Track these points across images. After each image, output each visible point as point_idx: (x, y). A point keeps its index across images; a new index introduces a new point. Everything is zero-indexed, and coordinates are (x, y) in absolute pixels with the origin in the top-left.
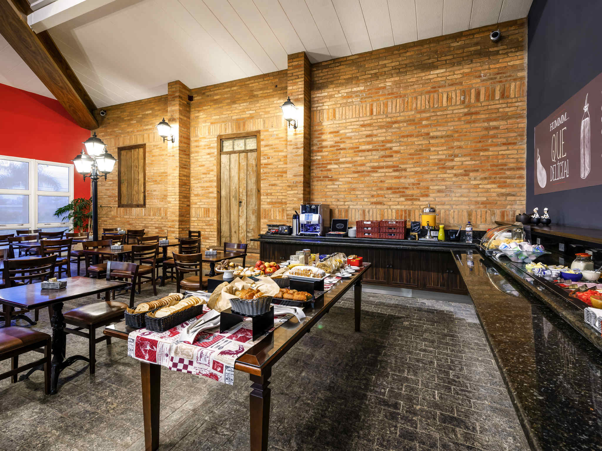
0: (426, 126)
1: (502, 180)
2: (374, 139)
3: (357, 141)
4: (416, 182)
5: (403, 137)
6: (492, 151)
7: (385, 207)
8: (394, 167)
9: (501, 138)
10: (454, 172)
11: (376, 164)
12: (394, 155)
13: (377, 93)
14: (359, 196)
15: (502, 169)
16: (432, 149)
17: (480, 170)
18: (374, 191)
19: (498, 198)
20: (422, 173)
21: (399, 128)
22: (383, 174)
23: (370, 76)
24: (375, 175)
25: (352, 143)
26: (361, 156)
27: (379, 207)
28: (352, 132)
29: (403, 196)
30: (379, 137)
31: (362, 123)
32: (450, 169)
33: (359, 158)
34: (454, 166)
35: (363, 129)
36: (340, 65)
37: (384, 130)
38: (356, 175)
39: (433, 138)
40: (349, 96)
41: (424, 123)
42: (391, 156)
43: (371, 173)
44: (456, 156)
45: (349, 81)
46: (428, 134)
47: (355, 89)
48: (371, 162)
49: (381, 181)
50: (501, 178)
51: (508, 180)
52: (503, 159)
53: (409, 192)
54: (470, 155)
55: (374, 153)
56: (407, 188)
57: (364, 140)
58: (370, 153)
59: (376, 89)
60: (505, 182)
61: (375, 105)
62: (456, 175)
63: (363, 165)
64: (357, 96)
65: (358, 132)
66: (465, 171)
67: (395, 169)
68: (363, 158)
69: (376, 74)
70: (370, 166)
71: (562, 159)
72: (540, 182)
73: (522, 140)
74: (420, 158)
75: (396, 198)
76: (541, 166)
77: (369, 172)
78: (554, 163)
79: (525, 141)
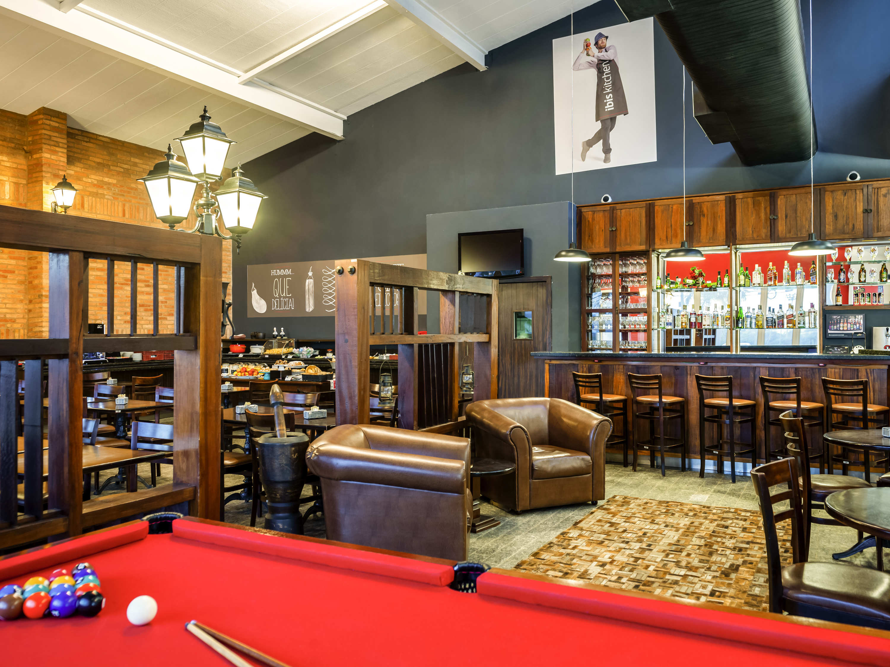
4: (164, 300)
13: (129, 192)
23: (122, 170)
36: (89, 142)
40: (100, 185)
43: (123, 286)
45: (100, 167)
47: (106, 179)
48: (124, 273)
59: (128, 188)
61: (127, 205)
64: (108, 189)
67: (147, 284)
69: (128, 169)
70: (123, 278)
71: (286, 297)
72: (257, 308)
73: (230, 270)
74: (167, 275)
75: (148, 316)
76: (258, 297)
77: (122, 284)
78: (276, 298)
79: (231, 272)
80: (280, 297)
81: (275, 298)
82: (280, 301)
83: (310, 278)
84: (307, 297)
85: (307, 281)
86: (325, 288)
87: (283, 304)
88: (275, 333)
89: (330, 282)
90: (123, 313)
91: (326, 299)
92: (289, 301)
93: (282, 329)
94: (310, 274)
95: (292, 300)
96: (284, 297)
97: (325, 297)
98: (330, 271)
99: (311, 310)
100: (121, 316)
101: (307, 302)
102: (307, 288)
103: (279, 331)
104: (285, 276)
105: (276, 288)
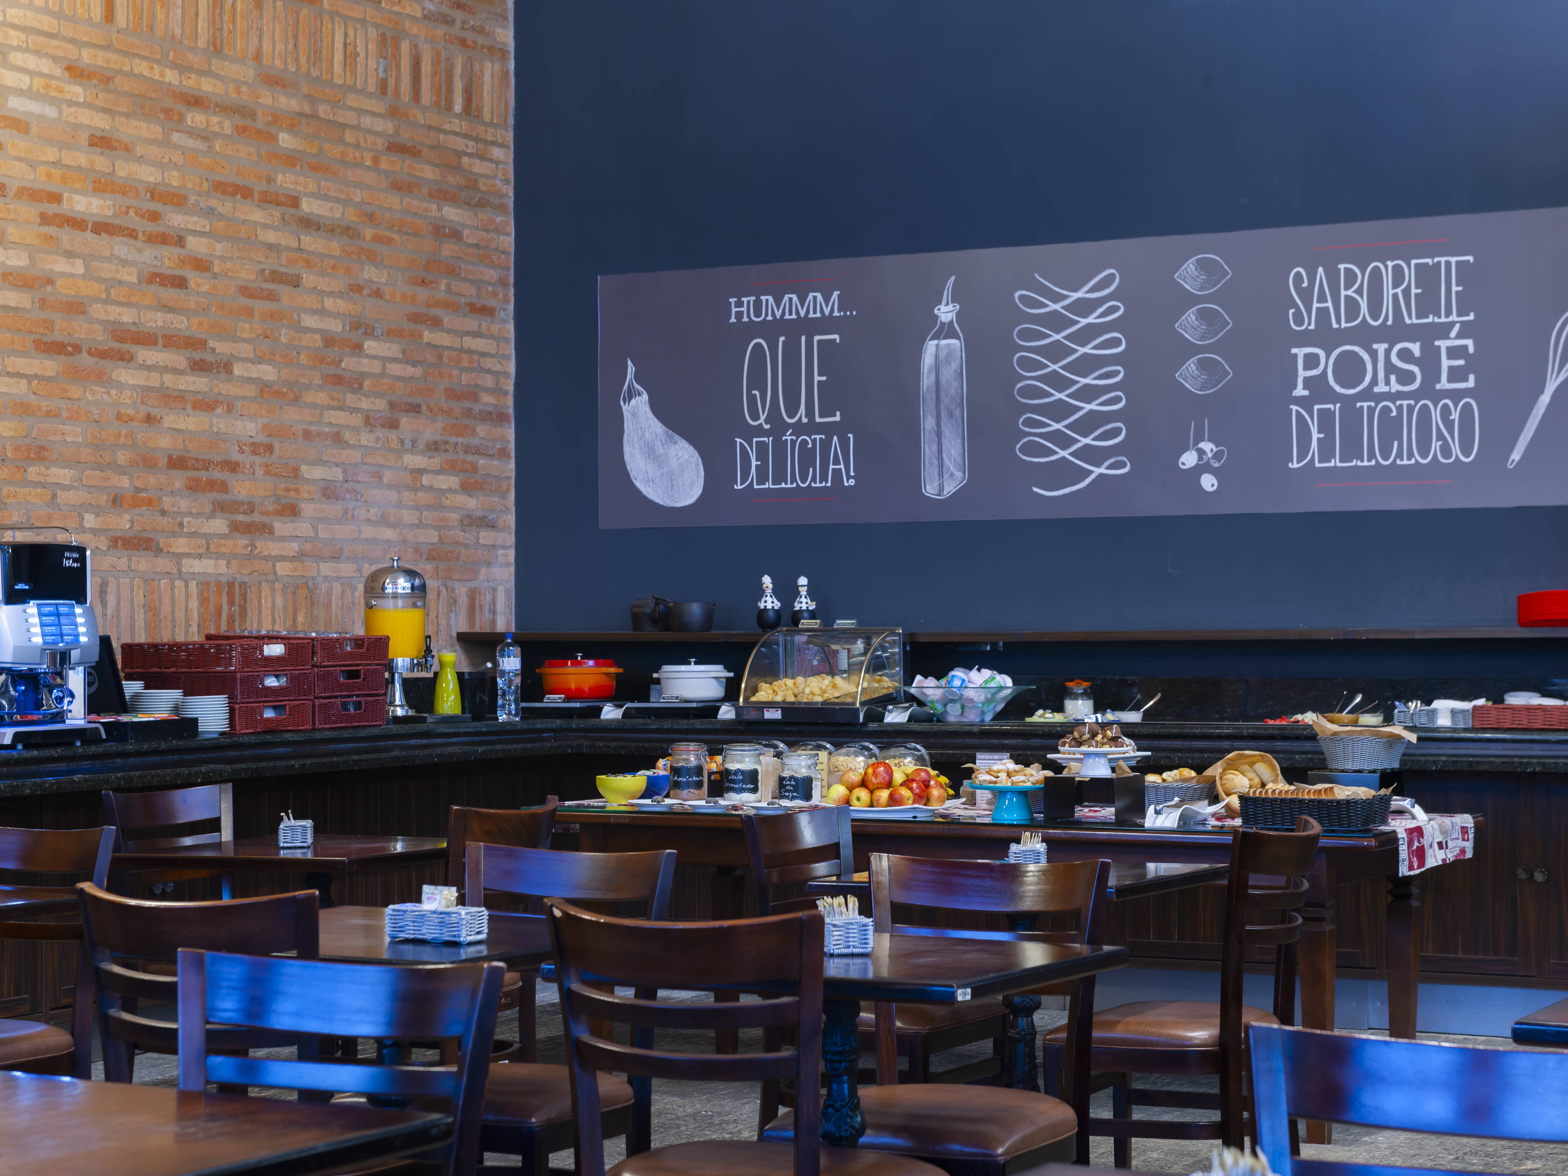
0: (290, 160)
1: (470, 458)
2: (124, 169)
3: (51, 154)
4: (261, 439)
5: (221, 188)
6: (450, 331)
7: (163, 564)
8: (192, 343)
9: (465, 280)
10: (365, 404)
11: (127, 316)
12: (194, 278)
14: (62, 496)
15: (468, 413)
16: (309, 279)
17: (424, 408)
18: (121, 470)
19: (460, 536)
20: (279, 394)
21: (205, 136)
22: (154, 380)
24: (125, 375)
25: (32, 164)
26: (71, 255)
27: (143, 562)
28: (28, 93)
29: (222, 508)
30: (140, 159)
31: (71, 51)
32: (354, 391)
33: (60, 265)
34: (364, 375)
35: (77, 91)
37: (156, 130)
38: (50, 366)
39: (309, 224)
41: (285, 140)
42: (181, 283)
43: (108, 364)
44: (369, 332)
46: (294, 202)
48: (108, 301)
49: (149, 419)
50: (468, 449)
51: (481, 462)
52: (469, 370)
53: (241, 489)
54: (400, 334)
55: (121, 248)
56: (233, 467)
57: (82, 159)
58: (102, 243)
60: (475, 469)
62: (370, 422)
63: (76, 308)
65: (56, 102)
66: (392, 404)
67: (198, 356)
68: (78, 268)
70: (105, 323)
71: (812, 428)
72: (648, 481)
73: (506, 300)
74: (272, 315)
75: (200, 515)
76: (656, 427)
77: (103, 355)
78: (759, 431)
79: (511, 307)
80: (778, 427)
81: (749, 433)
82: (780, 447)
83: (947, 331)
84: (928, 423)
85: (931, 346)
86: (1030, 379)
87: (792, 462)
88: (770, 602)
89: (1056, 352)
90: (103, 499)
91: (1034, 436)
92: (826, 445)
93: (803, 581)
94: (946, 312)
95: (844, 444)
96: (799, 429)
97: (1030, 423)
98: (1057, 298)
99: (950, 488)
100: (98, 511)
101: (928, 450)
102: (927, 381)
103: (786, 592)
104: (808, 326)
105: (757, 381)
